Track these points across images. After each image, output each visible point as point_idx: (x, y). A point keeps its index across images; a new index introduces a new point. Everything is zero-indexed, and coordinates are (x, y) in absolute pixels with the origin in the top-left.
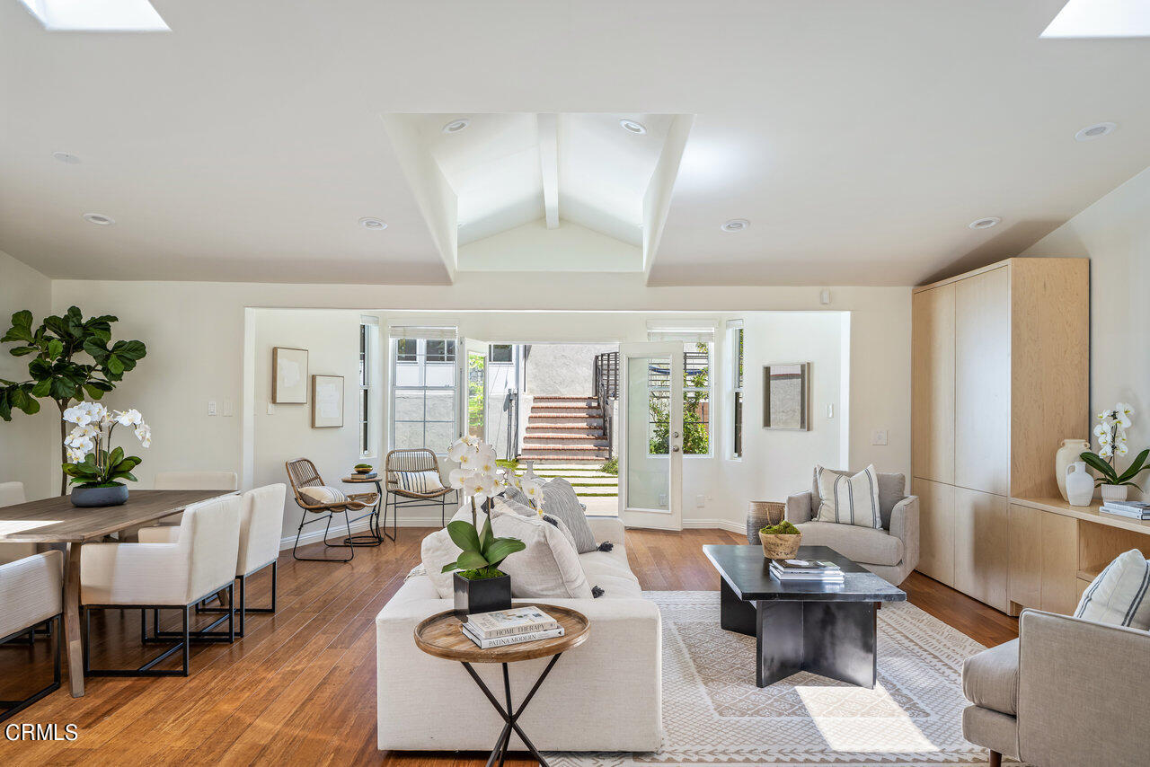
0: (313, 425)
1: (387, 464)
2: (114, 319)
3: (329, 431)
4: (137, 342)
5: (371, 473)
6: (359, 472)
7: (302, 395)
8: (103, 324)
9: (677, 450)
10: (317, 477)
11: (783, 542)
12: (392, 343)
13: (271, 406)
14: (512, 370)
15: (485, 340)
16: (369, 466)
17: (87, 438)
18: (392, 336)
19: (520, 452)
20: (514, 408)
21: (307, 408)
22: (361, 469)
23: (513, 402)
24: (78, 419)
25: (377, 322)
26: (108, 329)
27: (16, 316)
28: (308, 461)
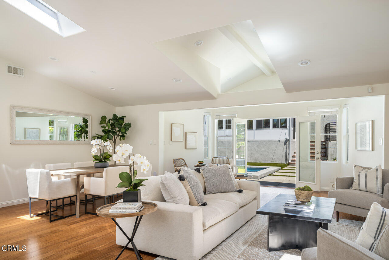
0: (186, 148)
1: (212, 161)
2: (125, 117)
3: (192, 150)
4: (129, 123)
5: (204, 164)
6: (200, 164)
7: (182, 138)
8: (122, 118)
9: (318, 159)
10: (186, 164)
11: (302, 194)
12: (216, 121)
13: (171, 141)
14: (287, 131)
15: (246, 118)
16: (203, 162)
17: (96, 149)
18: (216, 119)
19: (290, 161)
20: (288, 145)
21: (184, 142)
22: (200, 162)
23: (288, 142)
24: (93, 143)
25: (211, 115)
26: (123, 120)
27: (102, 117)
28: (183, 159)
